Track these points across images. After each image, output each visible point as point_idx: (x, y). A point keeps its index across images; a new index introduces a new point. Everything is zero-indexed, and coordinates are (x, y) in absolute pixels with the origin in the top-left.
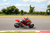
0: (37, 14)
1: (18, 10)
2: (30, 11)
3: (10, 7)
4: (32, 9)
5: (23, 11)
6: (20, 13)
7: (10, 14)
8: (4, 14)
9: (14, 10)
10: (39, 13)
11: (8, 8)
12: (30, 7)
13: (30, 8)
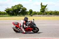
0: (51, 14)
1: (26, 9)
2: (42, 11)
3: (16, 5)
4: (43, 7)
5: (32, 11)
6: (29, 14)
7: (15, 15)
8: (8, 15)
9: (21, 10)
10: (53, 13)
11: (12, 7)
12: (41, 5)
13: (41, 7)
